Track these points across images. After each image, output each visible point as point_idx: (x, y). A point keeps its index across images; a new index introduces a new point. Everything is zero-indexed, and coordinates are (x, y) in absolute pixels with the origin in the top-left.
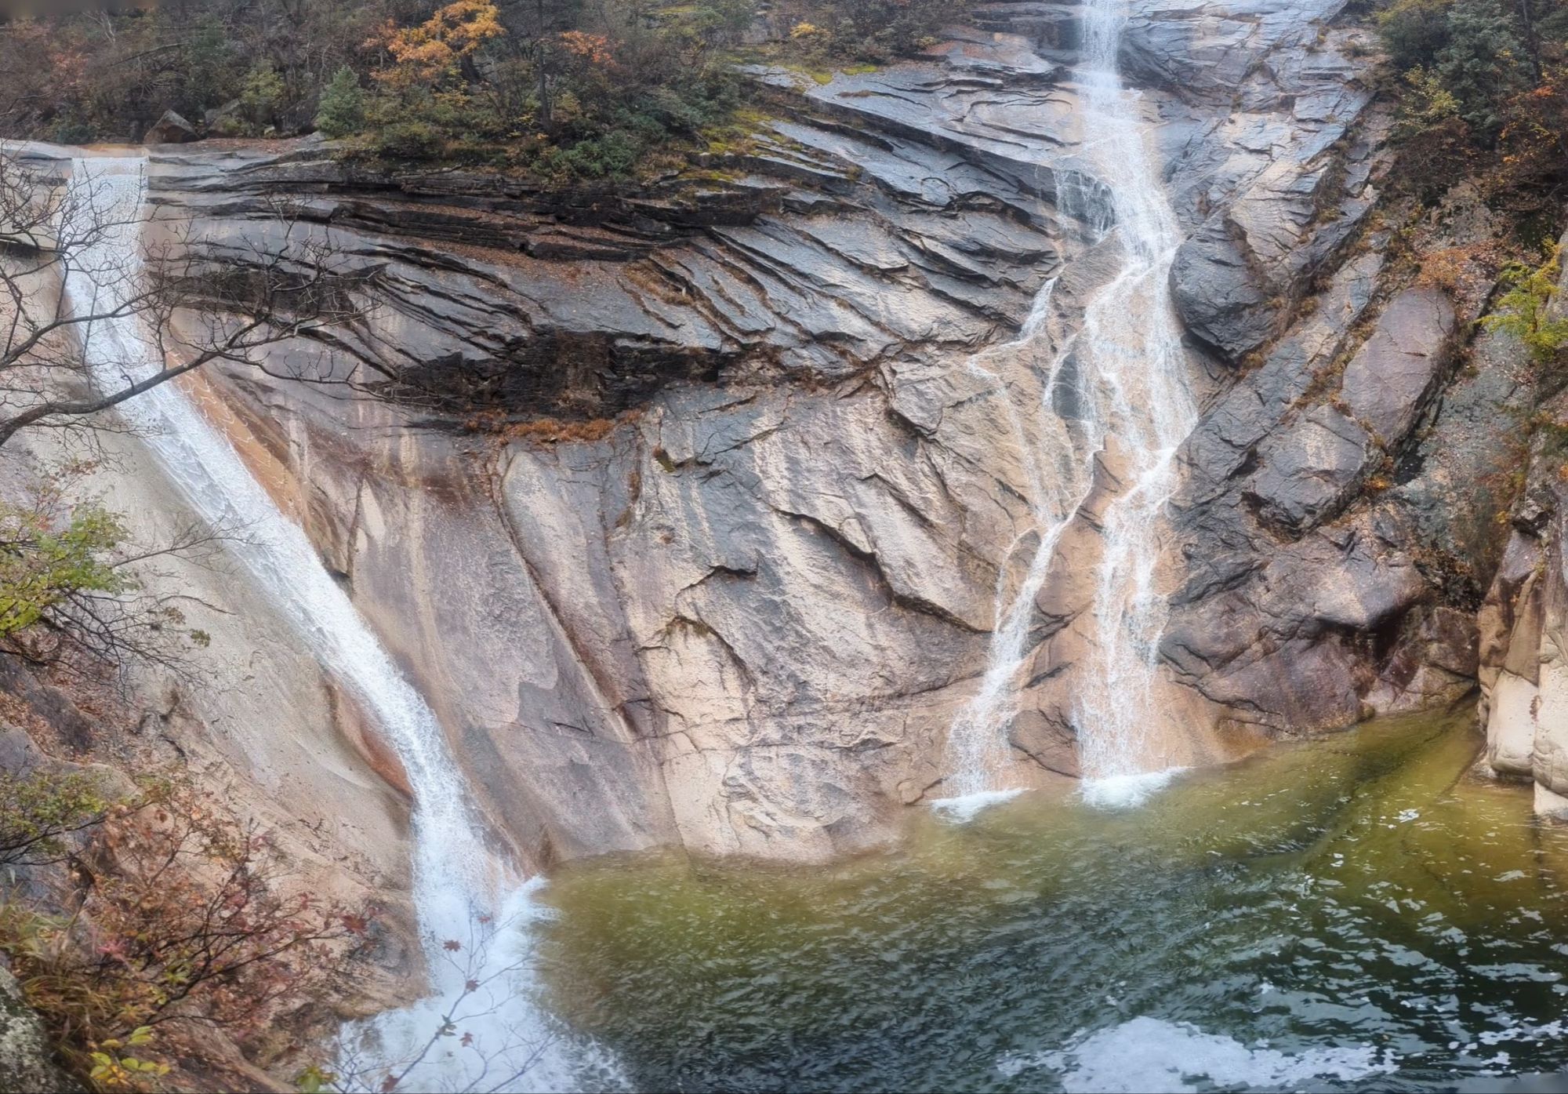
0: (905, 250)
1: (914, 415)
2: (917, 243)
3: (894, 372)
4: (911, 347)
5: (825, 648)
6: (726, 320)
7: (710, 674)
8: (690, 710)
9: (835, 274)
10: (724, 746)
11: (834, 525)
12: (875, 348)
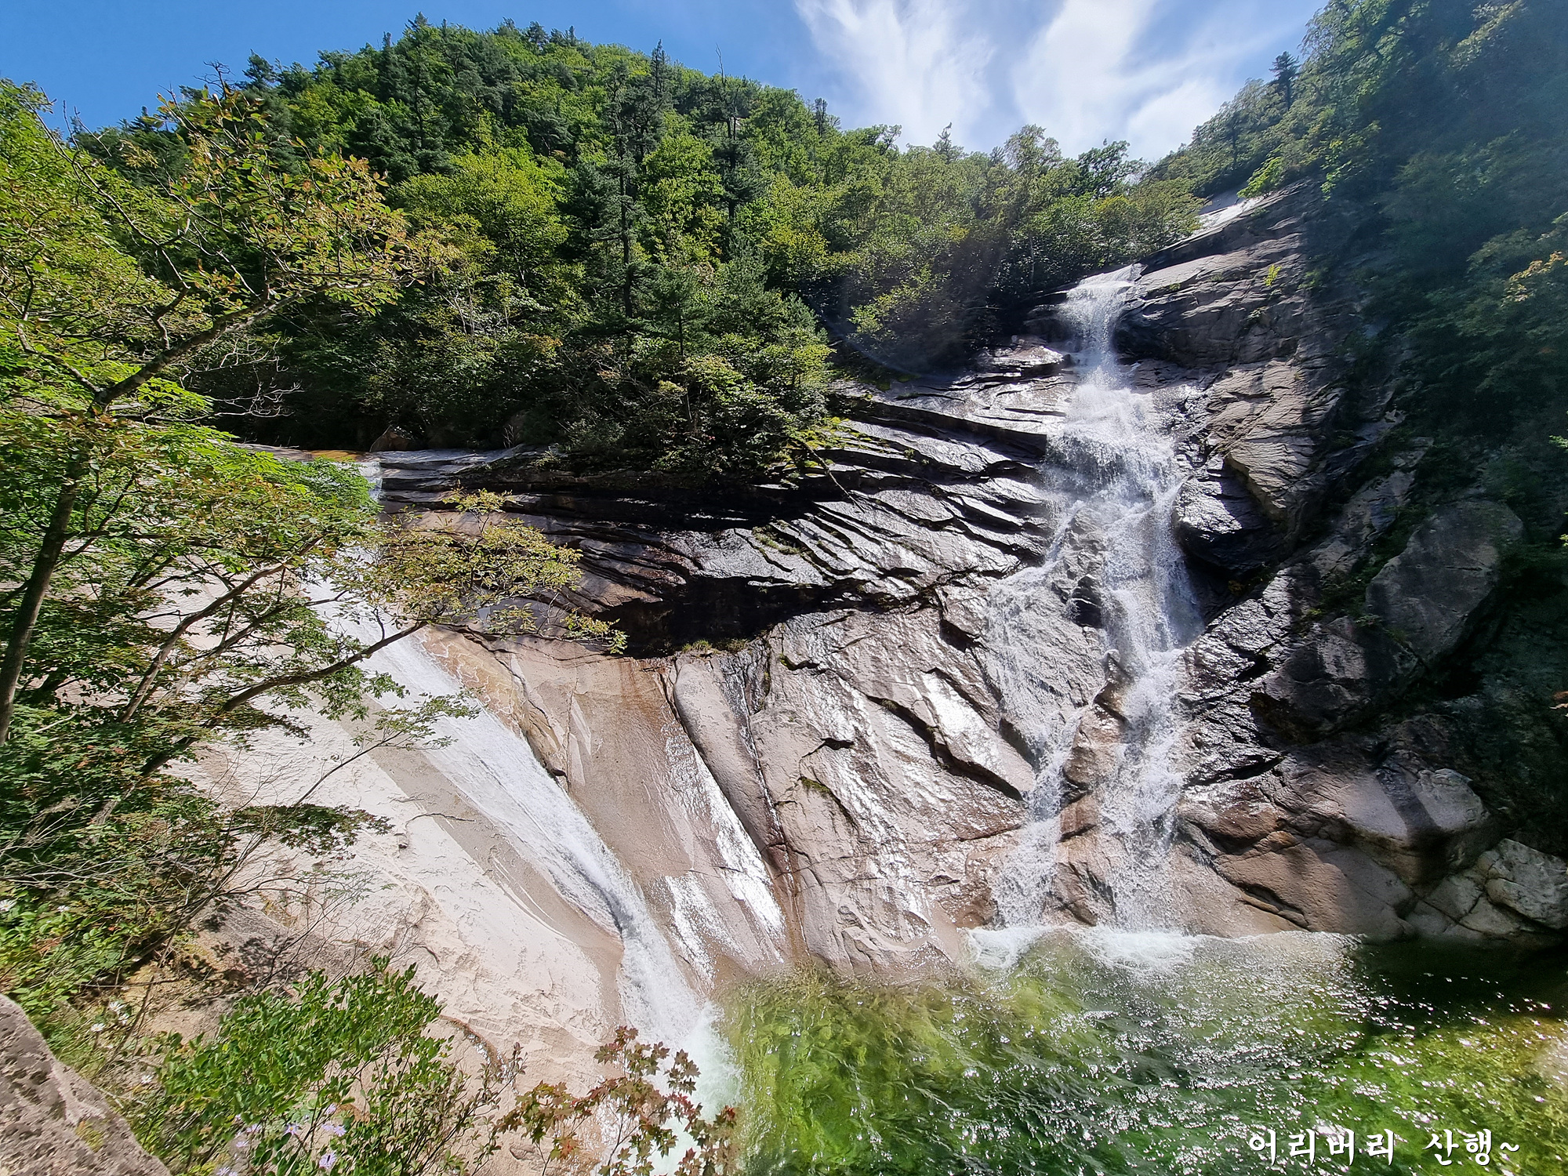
0: (952, 508)
1: (961, 623)
2: (958, 501)
3: (946, 595)
4: (959, 575)
5: (906, 800)
6: (825, 564)
7: (826, 823)
8: (814, 852)
9: (899, 526)
10: (838, 880)
11: (908, 706)
12: (932, 579)
